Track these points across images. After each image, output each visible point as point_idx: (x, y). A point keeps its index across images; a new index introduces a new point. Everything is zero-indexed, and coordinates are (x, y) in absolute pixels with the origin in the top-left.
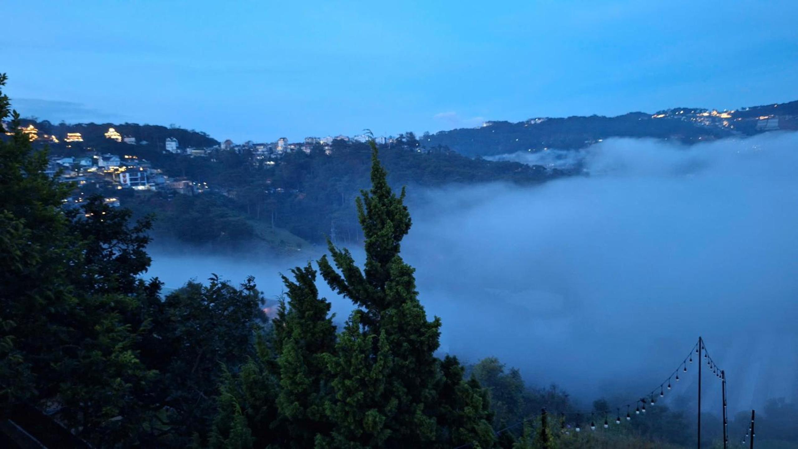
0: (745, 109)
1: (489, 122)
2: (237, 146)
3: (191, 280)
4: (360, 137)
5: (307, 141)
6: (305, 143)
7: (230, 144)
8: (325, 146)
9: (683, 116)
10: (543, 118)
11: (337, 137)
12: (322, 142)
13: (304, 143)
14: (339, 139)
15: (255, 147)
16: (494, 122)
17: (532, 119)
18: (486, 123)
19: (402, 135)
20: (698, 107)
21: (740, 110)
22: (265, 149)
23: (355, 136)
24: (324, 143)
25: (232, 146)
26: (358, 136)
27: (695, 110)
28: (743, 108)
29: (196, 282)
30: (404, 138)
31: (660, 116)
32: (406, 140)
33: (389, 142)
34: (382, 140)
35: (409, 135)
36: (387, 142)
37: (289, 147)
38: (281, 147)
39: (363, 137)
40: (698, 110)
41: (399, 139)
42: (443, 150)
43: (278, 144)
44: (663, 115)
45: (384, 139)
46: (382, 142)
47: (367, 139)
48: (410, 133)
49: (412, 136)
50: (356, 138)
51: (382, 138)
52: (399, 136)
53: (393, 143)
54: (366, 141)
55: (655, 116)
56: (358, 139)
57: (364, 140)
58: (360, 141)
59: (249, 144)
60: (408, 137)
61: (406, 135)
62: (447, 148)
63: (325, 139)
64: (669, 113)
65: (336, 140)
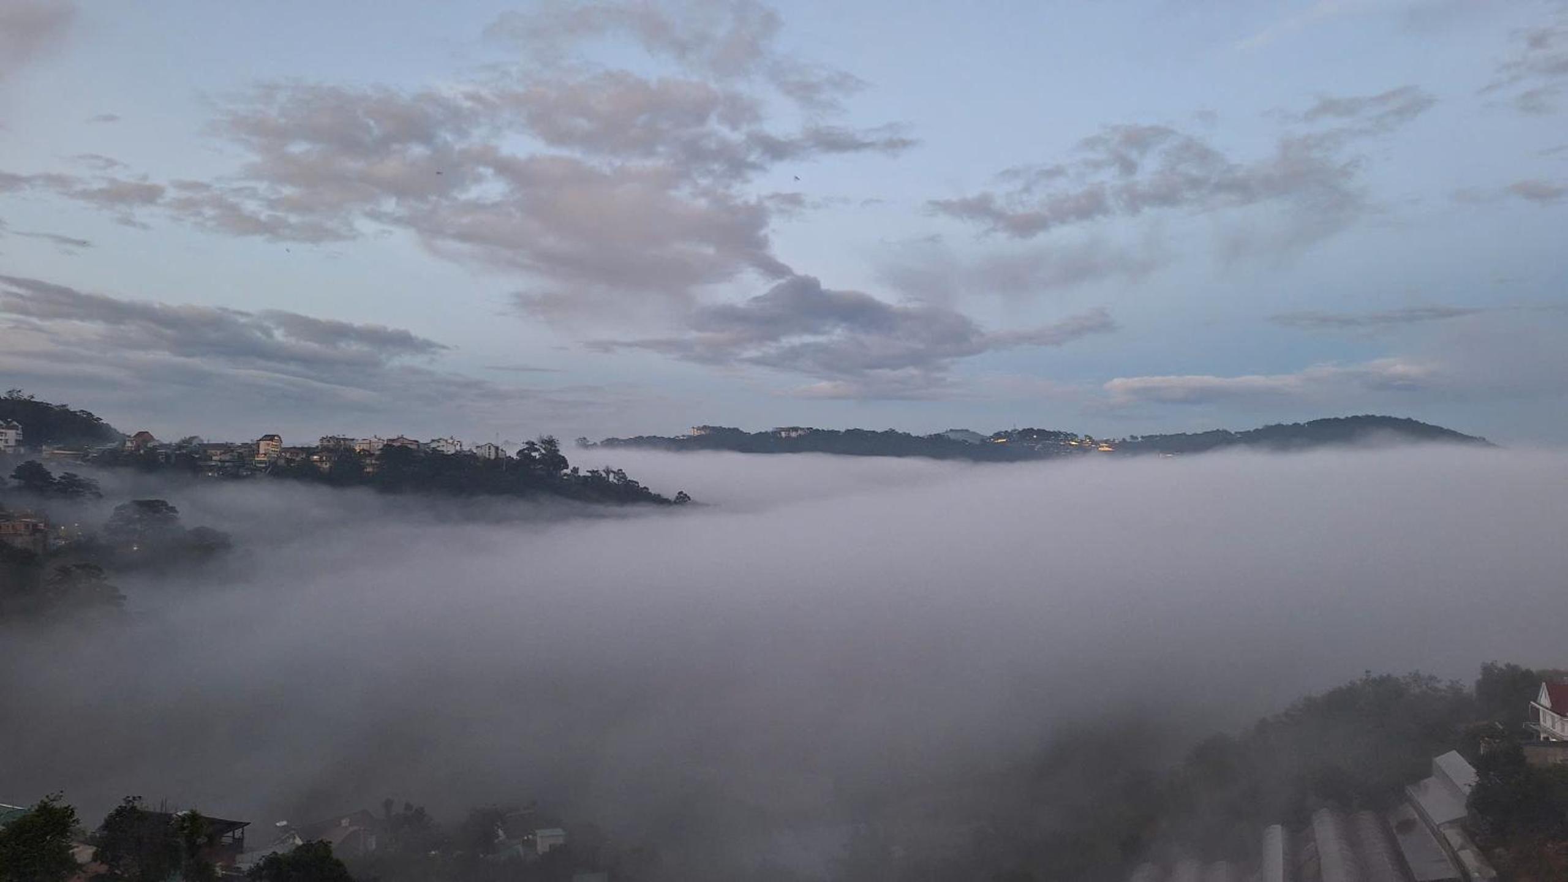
0: (1137, 438)
1: (705, 428)
2: (162, 446)
3: (46, 800)
4: (443, 443)
5: (326, 443)
6: (320, 447)
7: (146, 442)
8: (365, 456)
9: (1037, 444)
10: (802, 429)
11: (393, 440)
12: (358, 449)
13: (317, 447)
14: (396, 444)
15: (205, 451)
16: (714, 428)
17: (783, 430)
18: (699, 429)
19: (533, 444)
20: (1062, 430)
21: (1128, 439)
22: (227, 457)
23: (433, 441)
24: (363, 450)
25: (150, 445)
26: (438, 441)
27: (1066, 435)
28: (1132, 437)
29: (57, 805)
30: (537, 450)
31: (999, 441)
32: (539, 455)
33: (504, 457)
34: (489, 452)
35: (547, 445)
36: (500, 456)
37: (283, 454)
38: (265, 454)
39: (449, 443)
40: (1062, 435)
41: (526, 451)
42: (614, 478)
43: (259, 447)
44: (1004, 438)
45: (493, 450)
46: (489, 455)
47: (458, 448)
48: (550, 443)
49: (553, 448)
50: (434, 445)
51: (489, 447)
52: (527, 446)
53: (513, 458)
54: (457, 451)
55: (992, 440)
56: (438, 446)
57: (451, 450)
58: (443, 451)
59: (191, 444)
60: (544, 449)
61: (540, 444)
62: (621, 475)
63: (365, 442)
64: (1014, 436)
65: (390, 445)
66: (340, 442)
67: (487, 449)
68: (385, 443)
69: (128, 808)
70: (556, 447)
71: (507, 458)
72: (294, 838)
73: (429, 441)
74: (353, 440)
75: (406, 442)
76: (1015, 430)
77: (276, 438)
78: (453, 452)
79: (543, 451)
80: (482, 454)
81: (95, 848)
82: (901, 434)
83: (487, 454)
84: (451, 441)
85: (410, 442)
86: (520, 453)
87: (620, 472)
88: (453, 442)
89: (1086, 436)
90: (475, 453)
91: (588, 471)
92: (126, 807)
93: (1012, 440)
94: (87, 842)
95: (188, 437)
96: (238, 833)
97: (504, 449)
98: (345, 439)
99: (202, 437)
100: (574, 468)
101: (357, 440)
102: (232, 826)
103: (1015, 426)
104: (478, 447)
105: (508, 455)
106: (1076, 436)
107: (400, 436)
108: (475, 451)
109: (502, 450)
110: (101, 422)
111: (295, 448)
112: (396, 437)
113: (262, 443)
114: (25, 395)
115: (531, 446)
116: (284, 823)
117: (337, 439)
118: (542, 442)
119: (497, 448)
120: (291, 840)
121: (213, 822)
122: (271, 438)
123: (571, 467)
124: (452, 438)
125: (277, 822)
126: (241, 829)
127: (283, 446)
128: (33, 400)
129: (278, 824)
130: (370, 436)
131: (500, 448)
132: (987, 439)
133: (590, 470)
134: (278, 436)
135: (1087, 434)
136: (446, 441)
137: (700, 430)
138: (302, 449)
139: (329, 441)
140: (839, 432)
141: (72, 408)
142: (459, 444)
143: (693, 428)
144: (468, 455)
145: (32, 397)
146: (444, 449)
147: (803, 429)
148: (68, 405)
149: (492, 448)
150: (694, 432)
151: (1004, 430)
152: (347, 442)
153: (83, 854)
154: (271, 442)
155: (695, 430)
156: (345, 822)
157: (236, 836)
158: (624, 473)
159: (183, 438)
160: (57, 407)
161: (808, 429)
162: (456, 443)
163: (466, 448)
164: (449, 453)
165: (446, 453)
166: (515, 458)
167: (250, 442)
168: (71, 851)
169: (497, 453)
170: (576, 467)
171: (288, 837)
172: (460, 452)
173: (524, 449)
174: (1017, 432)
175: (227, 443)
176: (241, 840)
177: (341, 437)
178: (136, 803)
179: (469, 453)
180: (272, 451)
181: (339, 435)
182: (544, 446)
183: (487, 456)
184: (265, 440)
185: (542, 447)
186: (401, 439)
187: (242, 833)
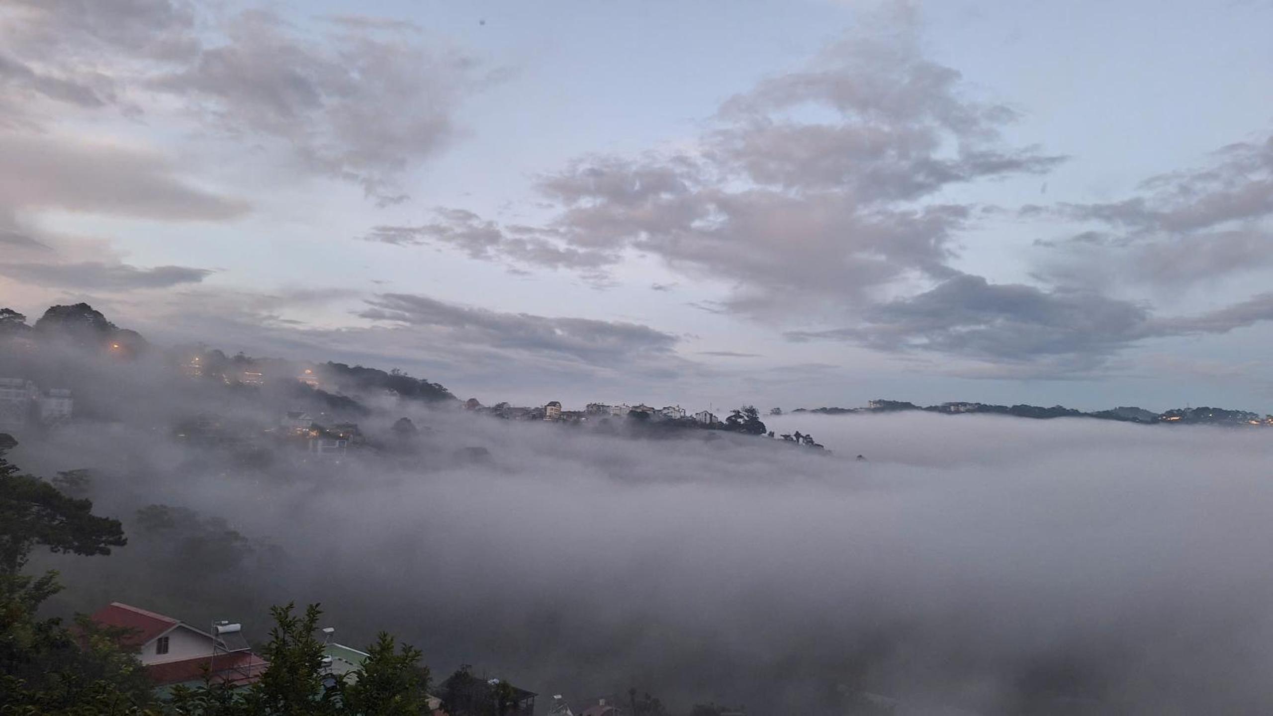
1: (880, 401)
2: (485, 409)
4: (671, 410)
5: (590, 409)
6: (586, 411)
7: (474, 406)
9: (1213, 422)
11: (637, 407)
12: (612, 413)
13: (584, 411)
14: (639, 410)
15: (511, 413)
19: (739, 412)
20: (1239, 410)
22: (525, 418)
23: (665, 408)
24: (616, 414)
25: (477, 408)
26: (668, 408)
27: (1245, 414)
30: (741, 417)
31: (1172, 419)
32: (743, 421)
33: (716, 422)
34: (705, 418)
35: (749, 414)
36: (713, 421)
37: (562, 416)
38: (550, 416)
39: (676, 411)
40: (1240, 415)
41: (733, 418)
42: (803, 442)
43: (546, 411)
44: (1178, 417)
45: (708, 416)
46: (705, 420)
47: (682, 414)
48: (752, 411)
49: (754, 416)
50: (665, 412)
51: (706, 414)
52: (733, 414)
53: (723, 423)
54: (681, 417)
55: (1164, 417)
56: (669, 413)
57: (677, 416)
58: (671, 416)
59: (503, 407)
60: (747, 417)
61: (744, 412)
62: (809, 440)
63: (616, 408)
64: (1188, 414)
65: (635, 411)
66: (600, 408)
67: (704, 415)
68: (631, 409)
69: (463, 673)
70: (756, 415)
71: (718, 422)
72: (567, 710)
73: (662, 408)
74: (608, 406)
75: (645, 409)
76: (1189, 409)
77: (557, 404)
78: (678, 416)
79: (746, 418)
80: (701, 419)
81: (440, 700)
82: (1068, 411)
83: (704, 420)
84: (677, 409)
85: (648, 409)
86: (729, 419)
87: (807, 437)
88: (679, 410)
89: (1268, 416)
90: (695, 419)
91: (782, 436)
92: (461, 672)
93: (1186, 417)
94: (437, 695)
95: (501, 403)
96: (530, 700)
97: (716, 416)
98: (603, 406)
99: (509, 403)
100: (771, 432)
101: (612, 407)
102: (526, 694)
103: (1188, 404)
104: (697, 414)
105: (719, 421)
106: (1257, 416)
107: (641, 404)
108: (695, 417)
109: (715, 417)
110: (447, 391)
111: (570, 412)
112: (638, 405)
113: (549, 408)
114: (402, 373)
115: (737, 414)
116: (560, 697)
117: (598, 406)
118: (746, 411)
119: (711, 415)
120: (564, 711)
121: (516, 691)
122: (553, 404)
123: (768, 432)
124: (678, 406)
125: (554, 695)
126: (532, 698)
127: (562, 410)
128: (407, 376)
129: (555, 697)
130: (620, 404)
131: (713, 415)
132: (1159, 417)
133: (783, 434)
134: (559, 403)
135: (1268, 414)
136: (674, 408)
137: (875, 403)
138: (574, 413)
139: (592, 407)
140: (1006, 407)
141: (430, 382)
142: (683, 411)
143: (870, 402)
144: (690, 420)
145: (407, 374)
146: (673, 415)
147: (972, 404)
148: (427, 380)
149: (707, 414)
150: (871, 405)
151: (1177, 409)
152: (605, 408)
153: (433, 703)
154: (553, 407)
155: (872, 403)
156: (602, 702)
157: (529, 703)
158: (811, 438)
159: (497, 403)
160: (420, 380)
161: (976, 404)
162: (681, 410)
163: (688, 414)
164: (677, 418)
165: (673, 418)
166: (725, 423)
167: (540, 407)
168: (426, 700)
169: (711, 418)
170: (773, 431)
171: (562, 708)
172: (684, 417)
173: (732, 416)
174: (1190, 411)
175: (525, 408)
176: (532, 705)
177: (601, 404)
178: (468, 671)
179: (690, 418)
180: (555, 414)
181: (599, 403)
182: (747, 414)
183: (704, 421)
184: (551, 406)
185: (745, 415)
186: (642, 407)
187: (533, 700)
